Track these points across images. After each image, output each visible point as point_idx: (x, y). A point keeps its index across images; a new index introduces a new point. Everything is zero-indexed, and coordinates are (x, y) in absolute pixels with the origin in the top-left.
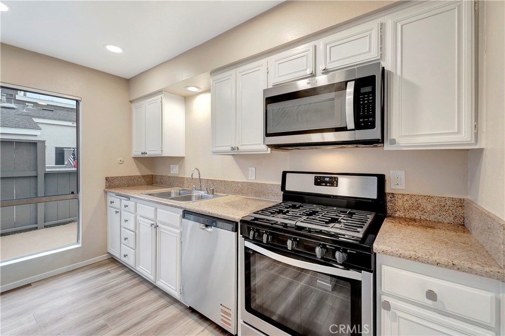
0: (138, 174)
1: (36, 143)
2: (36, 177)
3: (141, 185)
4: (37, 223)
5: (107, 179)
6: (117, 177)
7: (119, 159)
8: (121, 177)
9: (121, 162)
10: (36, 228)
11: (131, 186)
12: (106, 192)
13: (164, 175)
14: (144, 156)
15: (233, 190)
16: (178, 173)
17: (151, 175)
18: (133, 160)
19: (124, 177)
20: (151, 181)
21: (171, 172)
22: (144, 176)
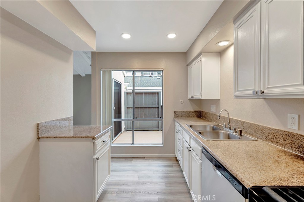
0: (192, 110)
1: (158, 93)
2: (158, 108)
3: (194, 117)
4: (158, 128)
5: (175, 112)
6: (180, 111)
7: (181, 101)
8: (182, 111)
9: (182, 102)
10: (158, 130)
11: (188, 117)
12: (174, 120)
13: (207, 112)
14: (192, 99)
15: (265, 137)
16: (215, 111)
17: (200, 111)
18: (189, 101)
19: (184, 111)
20: (200, 115)
21: (211, 111)
22: (195, 112)
